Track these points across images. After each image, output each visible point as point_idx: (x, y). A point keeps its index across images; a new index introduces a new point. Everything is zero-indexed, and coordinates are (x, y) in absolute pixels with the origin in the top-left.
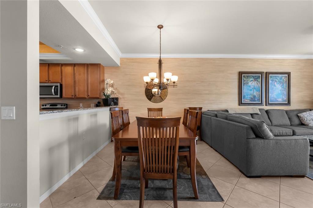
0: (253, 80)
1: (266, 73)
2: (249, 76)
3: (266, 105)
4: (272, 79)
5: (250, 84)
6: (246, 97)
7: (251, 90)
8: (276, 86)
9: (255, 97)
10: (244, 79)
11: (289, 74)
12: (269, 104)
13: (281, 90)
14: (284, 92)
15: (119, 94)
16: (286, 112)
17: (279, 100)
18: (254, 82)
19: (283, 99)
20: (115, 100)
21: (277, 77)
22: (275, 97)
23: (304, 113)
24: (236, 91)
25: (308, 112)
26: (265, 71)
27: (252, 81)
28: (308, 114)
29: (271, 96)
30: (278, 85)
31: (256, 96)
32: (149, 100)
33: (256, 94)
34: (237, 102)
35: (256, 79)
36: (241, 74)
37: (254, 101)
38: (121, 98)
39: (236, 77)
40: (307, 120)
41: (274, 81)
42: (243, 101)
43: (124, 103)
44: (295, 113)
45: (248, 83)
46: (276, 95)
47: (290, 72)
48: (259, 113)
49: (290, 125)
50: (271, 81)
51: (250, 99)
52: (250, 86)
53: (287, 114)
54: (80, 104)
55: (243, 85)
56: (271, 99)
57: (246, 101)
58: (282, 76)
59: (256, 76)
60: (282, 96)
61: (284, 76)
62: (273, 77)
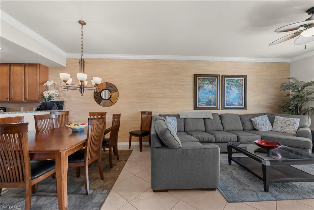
0: (209, 83)
1: (222, 76)
2: (204, 79)
3: (222, 109)
4: (227, 82)
5: (205, 87)
6: (201, 101)
7: (206, 94)
8: (232, 90)
9: (210, 100)
10: (199, 82)
11: (245, 77)
12: (224, 108)
13: (237, 94)
14: (240, 95)
15: (65, 97)
16: (240, 117)
17: (235, 104)
18: (209, 86)
19: (239, 103)
20: (60, 103)
21: (233, 80)
22: (231, 100)
23: (256, 118)
24: (191, 94)
25: (260, 117)
26: (221, 74)
27: (207, 84)
28: (260, 119)
29: (226, 100)
30: (235, 88)
31: (212, 100)
32: (98, 103)
33: (211, 98)
34: (192, 106)
35: (211, 82)
36: (196, 76)
37: (209, 105)
38: (67, 102)
39: (191, 80)
40: (259, 125)
41: (230, 85)
42: (198, 105)
43: (71, 106)
44: (249, 117)
45: (203, 86)
46: (232, 98)
47: (247, 76)
48: (212, 117)
49: (243, 130)
50: (227, 84)
51: (205, 103)
52: (205, 90)
53: (240, 118)
54: (21, 108)
55: (199, 89)
56: (227, 103)
57: (201, 105)
58: (239, 80)
59: (211, 79)
60: (238, 100)
61: (240, 80)
62: (229, 80)
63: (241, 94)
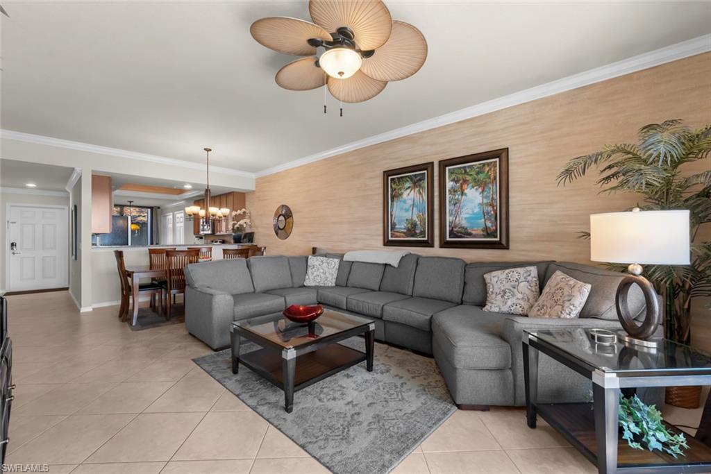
0: (411, 185)
1: (440, 163)
2: (402, 178)
3: (440, 247)
4: (453, 176)
5: (405, 196)
6: (397, 227)
7: (407, 210)
8: (466, 194)
9: (414, 225)
10: (393, 186)
11: (502, 154)
12: (446, 243)
13: (481, 204)
14: (490, 208)
16: (465, 268)
17: (473, 232)
18: (413, 191)
19: (485, 229)
21: (468, 170)
22: (464, 223)
24: (379, 213)
26: (436, 159)
27: (409, 188)
29: (451, 223)
30: (473, 190)
31: (418, 223)
32: (276, 234)
33: (417, 220)
34: (380, 239)
35: (416, 183)
36: (386, 175)
37: (413, 236)
39: (378, 185)
41: (461, 182)
42: (391, 237)
44: (484, 270)
45: (401, 194)
46: (466, 218)
47: (507, 149)
50: (452, 183)
51: (405, 231)
52: (405, 202)
53: (465, 272)
55: (392, 201)
56: (451, 232)
57: (397, 237)
58: (484, 165)
59: (415, 176)
60: (483, 220)
61: (489, 164)
62: (456, 171)
63: (492, 205)
